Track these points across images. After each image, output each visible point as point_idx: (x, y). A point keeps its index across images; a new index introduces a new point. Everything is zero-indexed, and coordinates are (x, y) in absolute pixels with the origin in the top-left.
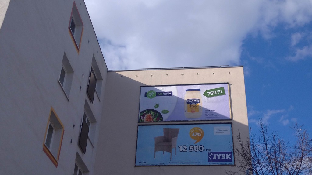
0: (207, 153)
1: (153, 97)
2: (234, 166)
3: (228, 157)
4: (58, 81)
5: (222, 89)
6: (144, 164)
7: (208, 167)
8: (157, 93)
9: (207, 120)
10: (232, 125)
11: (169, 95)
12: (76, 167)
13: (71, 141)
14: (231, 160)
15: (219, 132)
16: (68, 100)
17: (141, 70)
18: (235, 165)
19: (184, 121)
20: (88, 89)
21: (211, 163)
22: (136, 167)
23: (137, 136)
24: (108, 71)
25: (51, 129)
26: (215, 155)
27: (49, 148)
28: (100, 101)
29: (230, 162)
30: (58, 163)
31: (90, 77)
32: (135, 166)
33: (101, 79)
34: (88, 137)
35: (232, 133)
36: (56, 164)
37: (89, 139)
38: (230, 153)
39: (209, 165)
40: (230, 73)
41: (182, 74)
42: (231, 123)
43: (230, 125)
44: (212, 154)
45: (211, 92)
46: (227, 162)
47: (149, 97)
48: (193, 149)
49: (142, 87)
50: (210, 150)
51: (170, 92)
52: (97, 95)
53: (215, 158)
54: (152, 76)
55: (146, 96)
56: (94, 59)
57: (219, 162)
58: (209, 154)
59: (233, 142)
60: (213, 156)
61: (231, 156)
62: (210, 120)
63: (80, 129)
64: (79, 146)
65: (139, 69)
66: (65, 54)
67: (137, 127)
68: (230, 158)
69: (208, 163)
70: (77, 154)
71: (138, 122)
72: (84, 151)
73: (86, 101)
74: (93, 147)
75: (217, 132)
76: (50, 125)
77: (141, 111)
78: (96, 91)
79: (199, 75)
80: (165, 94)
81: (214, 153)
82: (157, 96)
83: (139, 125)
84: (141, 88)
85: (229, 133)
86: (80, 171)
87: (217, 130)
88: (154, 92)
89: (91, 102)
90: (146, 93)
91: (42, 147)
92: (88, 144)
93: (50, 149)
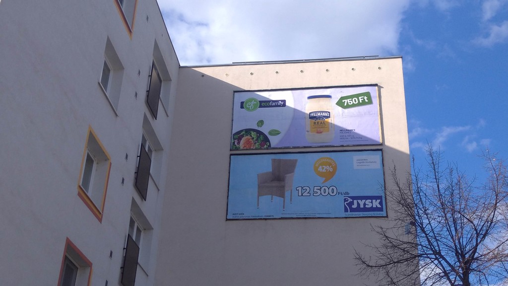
0: (342, 198)
1: (254, 109)
2: (386, 219)
3: (376, 203)
4: (99, 83)
5: (368, 94)
6: (241, 216)
7: (344, 219)
8: (261, 102)
9: (343, 146)
10: (382, 153)
11: (280, 106)
12: (132, 222)
13: (123, 180)
14: (381, 209)
15: (362, 164)
16: (117, 115)
17: (234, 64)
18: (387, 217)
19: (305, 147)
20: (148, 96)
21: (349, 214)
22: (228, 222)
23: (229, 173)
24: (180, 67)
25: (89, 161)
26: (355, 202)
27: (87, 191)
28: (168, 116)
29: (379, 212)
30: (102, 217)
31: (151, 76)
32: (227, 220)
33: (169, 79)
34: (149, 174)
35: (383, 166)
36: (100, 217)
37: (151, 176)
38: (380, 198)
39: (346, 218)
40: (379, 68)
41: (302, 71)
42: (381, 150)
43: (380, 152)
44: (350, 200)
45: (348, 100)
46: (375, 212)
47: (248, 109)
48: (319, 191)
49: (235, 93)
50: (347, 193)
51: (282, 101)
52: (164, 107)
53: (355, 206)
54: (252, 74)
55: (242, 107)
56: (156, 46)
57: (361, 213)
58: (345, 200)
59: (384, 180)
60: (352, 203)
61: (381, 203)
62: (348, 146)
63: (137, 162)
64: (135, 188)
65: (231, 63)
66: (108, 40)
67: (229, 157)
68: (379, 206)
69: (344, 214)
70: (134, 201)
71: (231, 150)
72: (143, 197)
73: (145, 116)
74: (159, 190)
75: (358, 164)
76: (88, 154)
77: (234, 132)
78: (161, 100)
79: (328, 73)
80: (274, 104)
81: (354, 198)
82: (261, 106)
83: (231, 155)
84: (234, 95)
85: (378, 165)
86: (138, 229)
87: (359, 161)
88: (255, 100)
89: (153, 119)
90: (242, 103)
91: (76, 190)
92: (151, 186)
93: (89, 194)
